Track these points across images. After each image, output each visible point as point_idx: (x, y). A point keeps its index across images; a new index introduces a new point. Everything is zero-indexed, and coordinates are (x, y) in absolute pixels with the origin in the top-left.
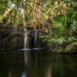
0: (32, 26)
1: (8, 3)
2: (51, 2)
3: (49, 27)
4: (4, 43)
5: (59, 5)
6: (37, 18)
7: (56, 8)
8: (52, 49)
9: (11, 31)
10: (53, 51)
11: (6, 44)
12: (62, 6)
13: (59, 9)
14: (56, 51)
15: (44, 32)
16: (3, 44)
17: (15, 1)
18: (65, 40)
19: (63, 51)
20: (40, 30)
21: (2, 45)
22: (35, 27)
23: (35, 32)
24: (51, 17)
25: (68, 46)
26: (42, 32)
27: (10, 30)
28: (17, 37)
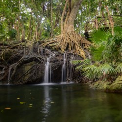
0: (58, 44)
1: (21, 6)
2: (90, 7)
3: (86, 47)
4: (9, 73)
5: (103, 13)
6: (68, 31)
7: (98, 17)
8: (91, 83)
9: (23, 53)
10: (93, 86)
11: (14, 75)
12: (107, 13)
13: (102, 19)
14: (98, 86)
15: (79, 56)
16: (9, 75)
17: (31, 4)
18: (112, 69)
19: (109, 87)
20: (72, 52)
21: (7, 77)
22: (63, 47)
23: (63, 54)
24: (89, 31)
25: (117, 79)
26: (75, 55)
27: (22, 51)
28: (33, 62)
